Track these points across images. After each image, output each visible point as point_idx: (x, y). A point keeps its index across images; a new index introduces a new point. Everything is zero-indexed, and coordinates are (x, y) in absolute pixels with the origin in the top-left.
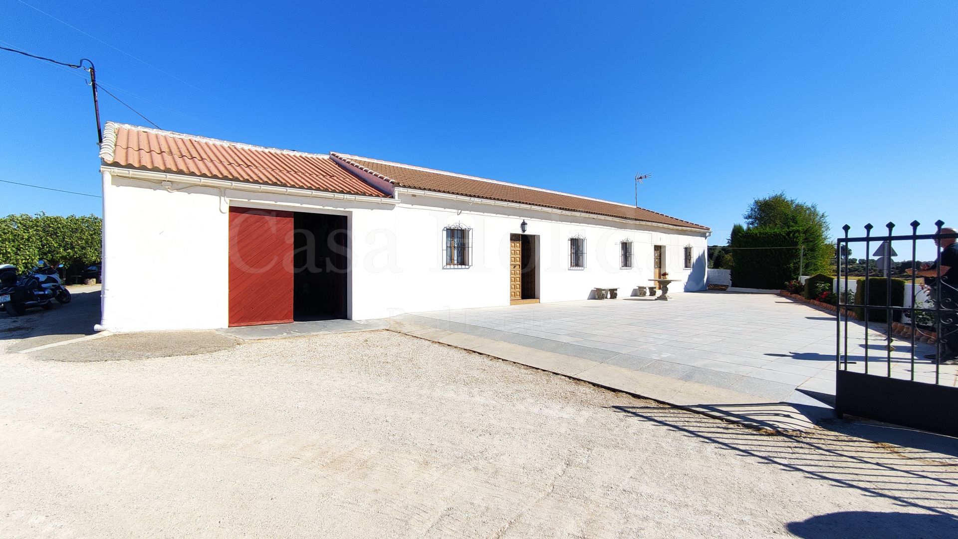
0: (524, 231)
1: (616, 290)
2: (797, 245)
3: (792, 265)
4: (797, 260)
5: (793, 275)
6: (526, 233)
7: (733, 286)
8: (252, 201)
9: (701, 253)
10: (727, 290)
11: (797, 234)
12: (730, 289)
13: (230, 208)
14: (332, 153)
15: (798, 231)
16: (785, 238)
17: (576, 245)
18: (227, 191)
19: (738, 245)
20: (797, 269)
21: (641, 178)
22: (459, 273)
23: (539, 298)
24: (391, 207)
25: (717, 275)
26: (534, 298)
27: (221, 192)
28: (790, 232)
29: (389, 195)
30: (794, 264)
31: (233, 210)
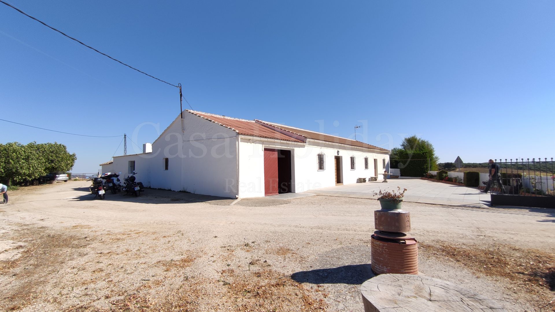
0: (338, 154)
1: (365, 179)
2: (427, 158)
3: (425, 167)
4: (427, 165)
5: (426, 171)
6: (339, 155)
7: (401, 176)
8: (270, 146)
9: (388, 161)
10: (399, 178)
11: (427, 154)
12: (400, 177)
13: (264, 149)
14: (256, 120)
15: (427, 152)
16: (422, 155)
17: (352, 159)
18: (264, 142)
19: (403, 158)
20: (427, 168)
21: (357, 127)
22: (321, 172)
23: (342, 183)
24: (304, 146)
25: (394, 171)
26: (340, 183)
27: (262, 143)
28: (424, 153)
29: (303, 142)
30: (426, 166)
31: (266, 150)
